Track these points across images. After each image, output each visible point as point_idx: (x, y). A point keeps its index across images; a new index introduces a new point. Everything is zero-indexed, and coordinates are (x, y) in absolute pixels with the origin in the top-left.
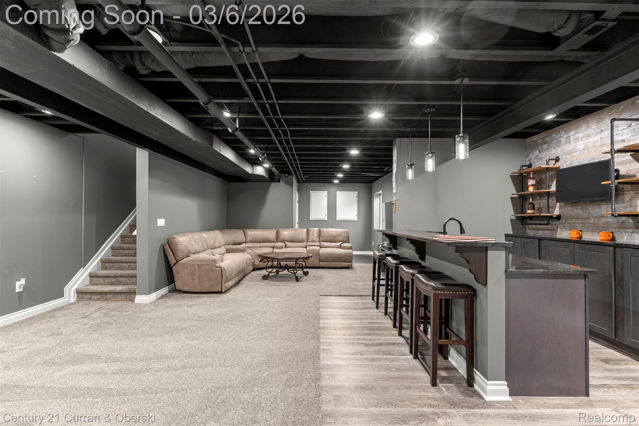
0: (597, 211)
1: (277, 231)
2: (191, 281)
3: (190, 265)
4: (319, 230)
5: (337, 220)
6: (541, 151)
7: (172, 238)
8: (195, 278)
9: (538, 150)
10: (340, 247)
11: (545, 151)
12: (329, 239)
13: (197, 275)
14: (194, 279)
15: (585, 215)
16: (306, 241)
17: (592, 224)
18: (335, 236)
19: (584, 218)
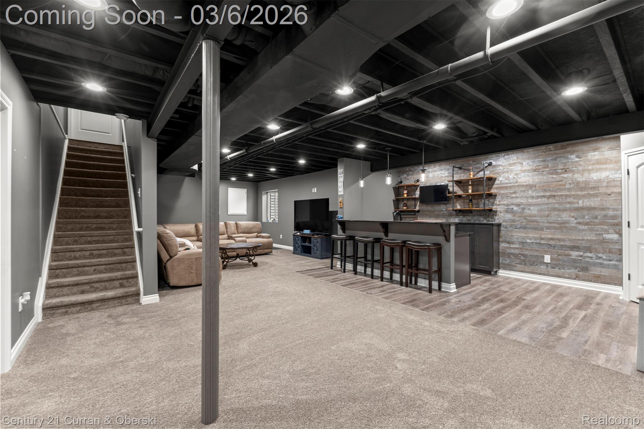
0: (439, 208)
1: (195, 225)
2: (187, 275)
3: (186, 259)
4: (236, 223)
5: (229, 214)
6: (408, 175)
7: (166, 234)
8: (192, 271)
9: (406, 174)
10: (257, 237)
11: (411, 175)
12: (246, 231)
13: (194, 268)
14: (191, 273)
15: (433, 210)
16: (226, 233)
17: (437, 214)
18: (251, 228)
19: (432, 212)
